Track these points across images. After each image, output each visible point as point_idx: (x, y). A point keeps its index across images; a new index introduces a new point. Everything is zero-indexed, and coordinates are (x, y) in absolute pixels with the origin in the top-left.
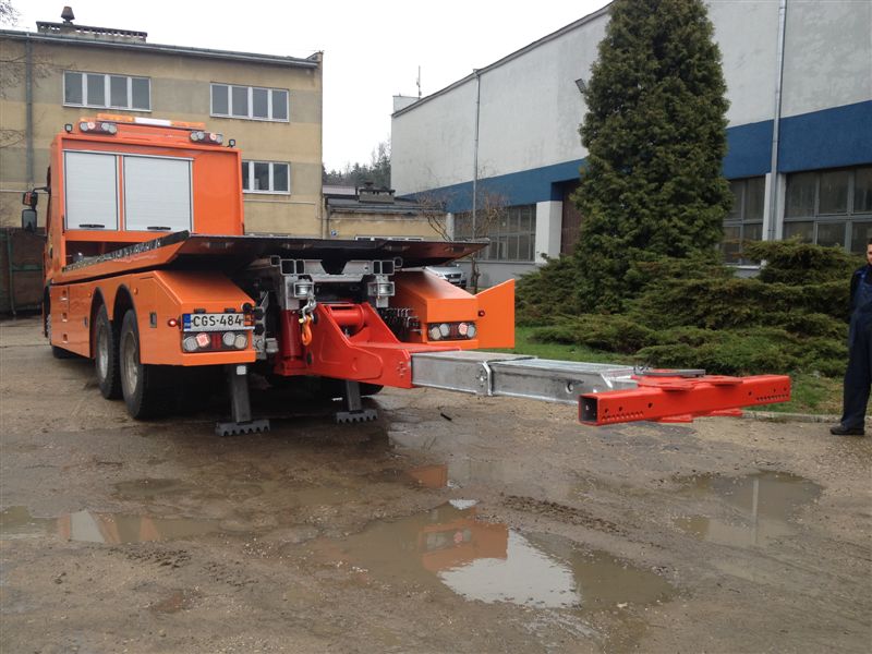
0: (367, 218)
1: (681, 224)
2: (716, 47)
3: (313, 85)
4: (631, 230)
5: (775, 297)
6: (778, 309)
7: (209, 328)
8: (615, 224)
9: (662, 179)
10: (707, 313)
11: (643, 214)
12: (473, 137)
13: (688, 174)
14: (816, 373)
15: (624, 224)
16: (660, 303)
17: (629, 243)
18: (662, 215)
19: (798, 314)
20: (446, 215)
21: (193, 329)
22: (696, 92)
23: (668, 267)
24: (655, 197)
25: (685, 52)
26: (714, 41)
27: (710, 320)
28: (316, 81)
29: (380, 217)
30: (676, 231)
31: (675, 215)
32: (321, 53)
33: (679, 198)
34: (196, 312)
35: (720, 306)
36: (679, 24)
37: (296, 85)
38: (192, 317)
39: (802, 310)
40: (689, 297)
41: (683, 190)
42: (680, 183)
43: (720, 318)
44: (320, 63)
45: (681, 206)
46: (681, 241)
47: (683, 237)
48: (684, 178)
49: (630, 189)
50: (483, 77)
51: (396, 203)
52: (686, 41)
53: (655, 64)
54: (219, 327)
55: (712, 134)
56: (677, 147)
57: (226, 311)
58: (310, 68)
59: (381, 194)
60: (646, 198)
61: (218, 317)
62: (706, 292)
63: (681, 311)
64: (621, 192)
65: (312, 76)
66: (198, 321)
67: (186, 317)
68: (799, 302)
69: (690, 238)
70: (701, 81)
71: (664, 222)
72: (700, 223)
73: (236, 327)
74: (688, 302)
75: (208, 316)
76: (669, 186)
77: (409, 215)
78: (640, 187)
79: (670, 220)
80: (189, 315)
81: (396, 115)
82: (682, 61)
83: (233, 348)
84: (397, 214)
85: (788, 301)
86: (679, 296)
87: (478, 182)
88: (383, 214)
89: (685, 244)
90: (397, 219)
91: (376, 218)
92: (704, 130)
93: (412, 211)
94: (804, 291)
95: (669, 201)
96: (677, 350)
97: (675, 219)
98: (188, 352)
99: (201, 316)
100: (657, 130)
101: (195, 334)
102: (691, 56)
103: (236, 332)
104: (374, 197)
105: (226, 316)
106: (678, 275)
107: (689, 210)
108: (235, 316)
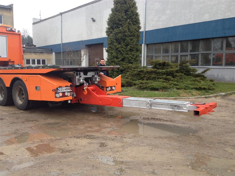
0: (29, 53)
1: (132, 56)
2: (138, 13)
3: (10, 14)
4: (121, 57)
5: (159, 73)
6: (160, 75)
7: (62, 91)
8: (117, 56)
9: (127, 45)
10: (144, 77)
11: (124, 54)
12: (61, 31)
13: (133, 45)
14: (175, 89)
15: (119, 56)
16: (132, 75)
17: (120, 60)
18: (127, 54)
19: (164, 76)
20: (52, 53)
21: (59, 92)
22: (134, 24)
23: (131, 66)
24: (125, 50)
25: (132, 14)
26: (137, 11)
27: (145, 78)
28: (11, 12)
29: (33, 53)
30: (130, 58)
31: (130, 54)
32: (13, 5)
33: (131, 50)
34: (59, 87)
35: (147, 75)
36: (131, 7)
37: (5, 14)
38: (59, 88)
39: (165, 75)
40: (139, 73)
41: (131, 48)
42: (131, 47)
43: (147, 78)
44: (12, 7)
45: (131, 52)
46: (131, 60)
47: (132, 59)
48: (132, 46)
49: (121, 48)
50: (63, 15)
51: (37, 49)
52: (132, 12)
53: (125, 17)
54: (65, 91)
55: (137, 35)
56: (130, 38)
57: (66, 86)
58: (9, 9)
59: (32, 46)
60: (124, 50)
61: (64, 88)
62: (143, 72)
63: (137, 77)
64: (119, 48)
65: (10, 11)
66: (60, 90)
67: (57, 88)
68: (164, 74)
69: (133, 60)
70: (135, 22)
71: (128, 56)
72: (136, 56)
73: (68, 91)
74: (139, 74)
75: (62, 88)
76: (129, 47)
77: (42, 53)
78: (122, 47)
79: (129, 55)
80: (58, 88)
81: (34, 24)
82: (131, 17)
83: (67, 96)
84: (38, 52)
85: (162, 74)
86: (137, 73)
87: (63, 44)
88: (34, 52)
89: (132, 61)
90: (38, 54)
91: (32, 53)
92: (136, 34)
93: (42, 52)
94: (165, 71)
95: (129, 51)
96: (144, 85)
97: (130, 55)
98: (57, 98)
99: (60, 88)
100: (126, 33)
101: (59, 93)
102: (133, 16)
103: (68, 92)
104: (30, 47)
105: (66, 88)
106: (134, 68)
107: (133, 53)
108: (68, 88)
